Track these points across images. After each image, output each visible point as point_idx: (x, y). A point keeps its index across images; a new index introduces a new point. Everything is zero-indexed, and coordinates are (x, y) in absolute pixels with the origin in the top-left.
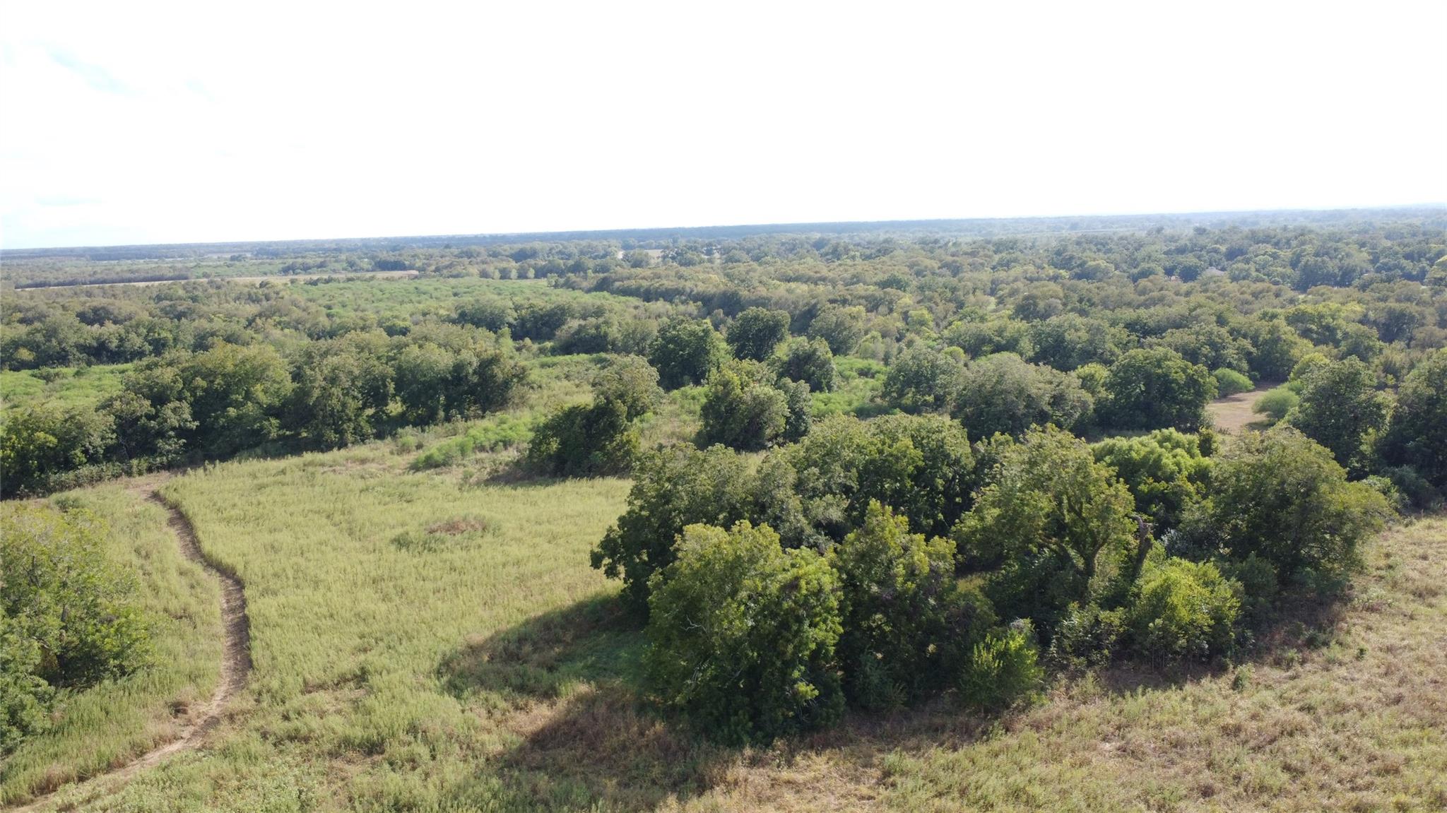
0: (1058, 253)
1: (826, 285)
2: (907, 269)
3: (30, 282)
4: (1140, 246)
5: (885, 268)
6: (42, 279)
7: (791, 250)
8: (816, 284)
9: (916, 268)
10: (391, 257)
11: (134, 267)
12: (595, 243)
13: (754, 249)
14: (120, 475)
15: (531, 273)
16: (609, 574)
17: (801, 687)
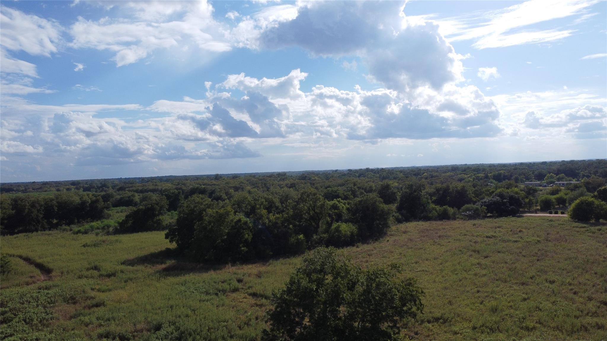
16: (171, 241)
17: (243, 248)
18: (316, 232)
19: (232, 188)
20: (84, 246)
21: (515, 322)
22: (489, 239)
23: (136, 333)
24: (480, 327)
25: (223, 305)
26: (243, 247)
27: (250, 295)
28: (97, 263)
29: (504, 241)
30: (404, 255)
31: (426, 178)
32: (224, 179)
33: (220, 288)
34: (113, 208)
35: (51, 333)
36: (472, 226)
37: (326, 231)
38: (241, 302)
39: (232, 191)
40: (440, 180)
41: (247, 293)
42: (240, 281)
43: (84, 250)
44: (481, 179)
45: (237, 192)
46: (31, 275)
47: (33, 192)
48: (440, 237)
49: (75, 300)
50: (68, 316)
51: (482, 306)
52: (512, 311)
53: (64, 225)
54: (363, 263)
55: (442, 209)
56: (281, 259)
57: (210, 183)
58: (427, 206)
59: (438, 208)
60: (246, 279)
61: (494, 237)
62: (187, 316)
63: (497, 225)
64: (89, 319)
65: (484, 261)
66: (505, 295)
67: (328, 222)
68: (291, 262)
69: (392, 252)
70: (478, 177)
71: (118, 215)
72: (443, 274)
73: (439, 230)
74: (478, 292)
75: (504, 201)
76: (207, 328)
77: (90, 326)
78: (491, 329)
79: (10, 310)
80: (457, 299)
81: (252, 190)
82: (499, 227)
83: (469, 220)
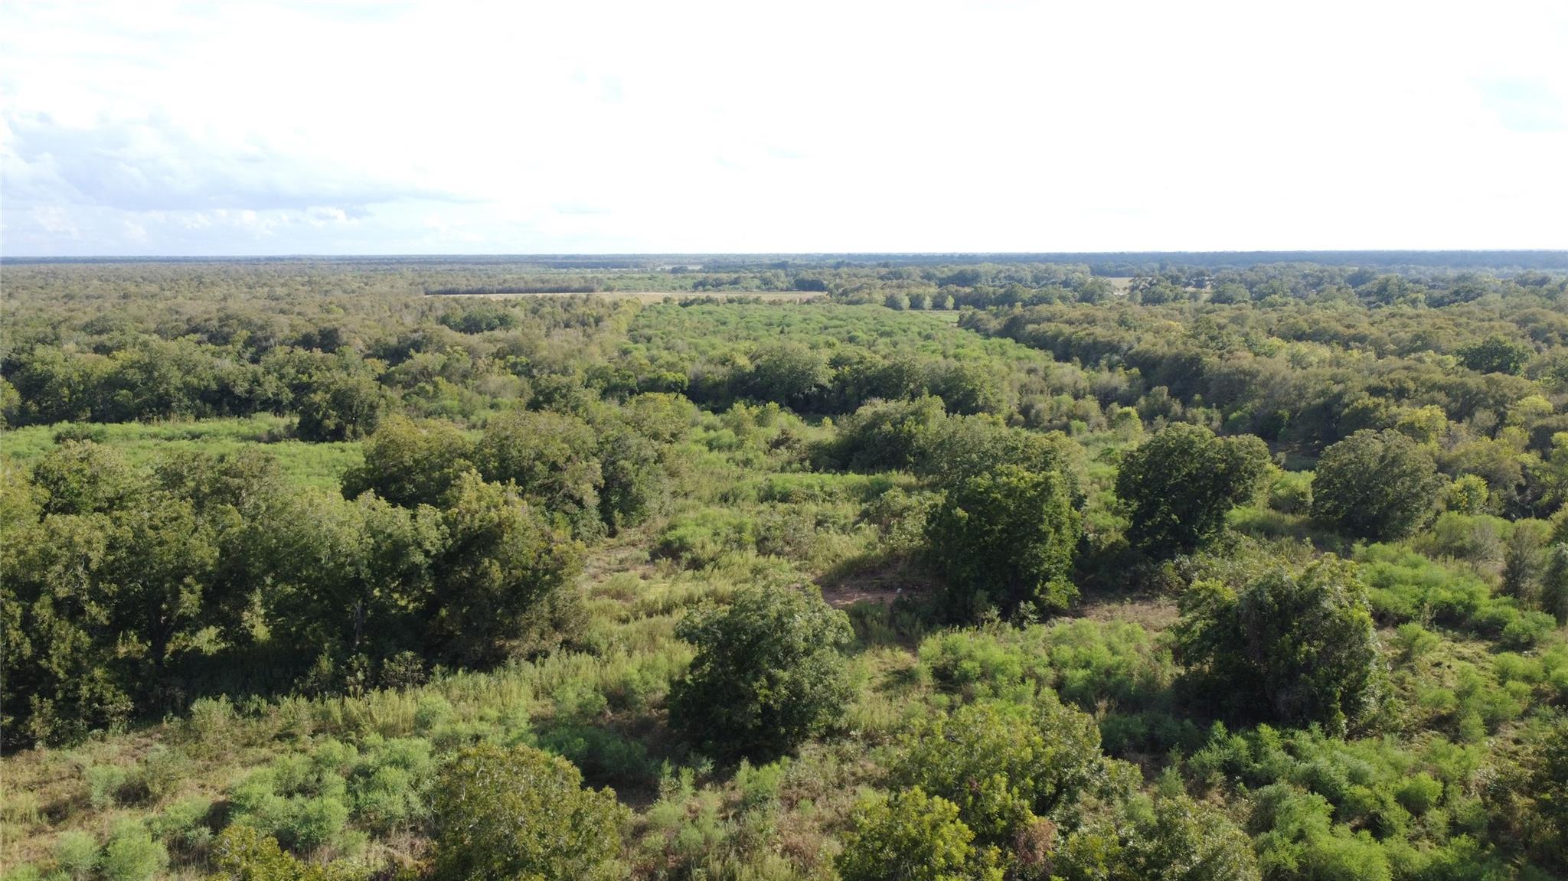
1: (1364, 350)
2: (1514, 327)
3: (441, 288)
5: (1474, 324)
6: (454, 286)
7: (1314, 286)
8: (1347, 347)
9: (1531, 325)
10: (807, 275)
11: (546, 277)
12: (1054, 267)
13: (1261, 282)
15: (950, 302)
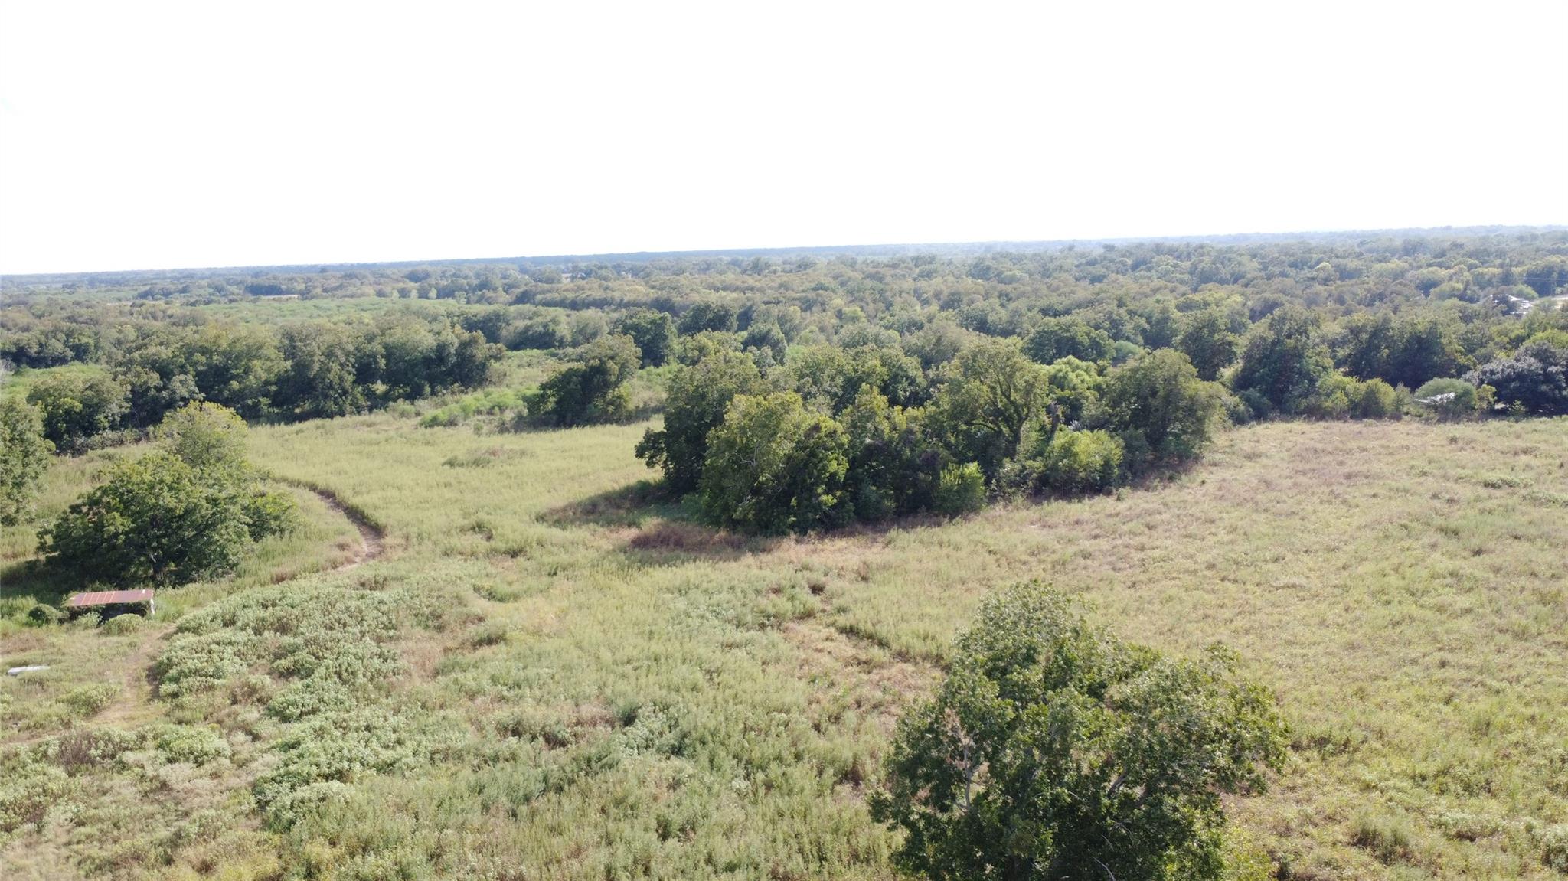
0: (976, 266)
1: (755, 292)
2: (831, 278)
4: (1052, 259)
5: (810, 278)
8: (745, 292)
9: (840, 278)
10: (264, 281)
14: (140, 440)
15: (433, 293)
16: (650, 464)
17: (824, 498)
18: (1011, 454)
19: (797, 302)
20: (451, 463)
21: (1538, 769)
22: (1492, 491)
23: (579, 729)
24: (1436, 776)
25: (778, 660)
26: (827, 493)
27: (842, 630)
28: (483, 516)
29: (1535, 501)
30: (1245, 534)
31: (1325, 282)
32: (775, 272)
33: (771, 610)
34: (510, 353)
35: (397, 711)
36: (1445, 442)
37: (1038, 453)
38: (820, 651)
39: (794, 310)
40: (1366, 286)
41: (833, 624)
42: (816, 589)
43: (450, 473)
44: (1490, 283)
45: (808, 313)
46: (340, 539)
47: (326, 298)
48: (1348, 477)
49: (441, 621)
50: (429, 666)
51: (1447, 709)
52: (1531, 732)
53: (400, 401)
54: (1133, 551)
55: (1363, 386)
56: (919, 529)
57: (739, 283)
58: (1319, 376)
59: (1351, 383)
60: (833, 584)
61: (1510, 484)
62: (694, 688)
63: (1520, 444)
64: (474, 679)
65: (1471, 567)
66: (1518, 679)
67: (1042, 428)
68: (945, 538)
69: (1212, 522)
70: (1482, 275)
71: (523, 372)
72: (1350, 600)
73: (1349, 452)
74: (1443, 664)
75: (1550, 369)
76: (741, 726)
77: (479, 699)
78: (1468, 788)
79: (307, 643)
80: (1381, 682)
81: (846, 309)
82: (1525, 452)
83: (1439, 421)
